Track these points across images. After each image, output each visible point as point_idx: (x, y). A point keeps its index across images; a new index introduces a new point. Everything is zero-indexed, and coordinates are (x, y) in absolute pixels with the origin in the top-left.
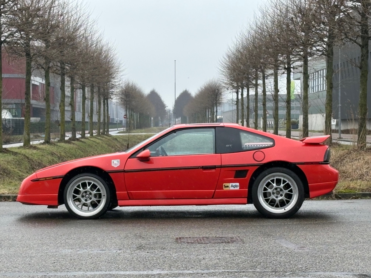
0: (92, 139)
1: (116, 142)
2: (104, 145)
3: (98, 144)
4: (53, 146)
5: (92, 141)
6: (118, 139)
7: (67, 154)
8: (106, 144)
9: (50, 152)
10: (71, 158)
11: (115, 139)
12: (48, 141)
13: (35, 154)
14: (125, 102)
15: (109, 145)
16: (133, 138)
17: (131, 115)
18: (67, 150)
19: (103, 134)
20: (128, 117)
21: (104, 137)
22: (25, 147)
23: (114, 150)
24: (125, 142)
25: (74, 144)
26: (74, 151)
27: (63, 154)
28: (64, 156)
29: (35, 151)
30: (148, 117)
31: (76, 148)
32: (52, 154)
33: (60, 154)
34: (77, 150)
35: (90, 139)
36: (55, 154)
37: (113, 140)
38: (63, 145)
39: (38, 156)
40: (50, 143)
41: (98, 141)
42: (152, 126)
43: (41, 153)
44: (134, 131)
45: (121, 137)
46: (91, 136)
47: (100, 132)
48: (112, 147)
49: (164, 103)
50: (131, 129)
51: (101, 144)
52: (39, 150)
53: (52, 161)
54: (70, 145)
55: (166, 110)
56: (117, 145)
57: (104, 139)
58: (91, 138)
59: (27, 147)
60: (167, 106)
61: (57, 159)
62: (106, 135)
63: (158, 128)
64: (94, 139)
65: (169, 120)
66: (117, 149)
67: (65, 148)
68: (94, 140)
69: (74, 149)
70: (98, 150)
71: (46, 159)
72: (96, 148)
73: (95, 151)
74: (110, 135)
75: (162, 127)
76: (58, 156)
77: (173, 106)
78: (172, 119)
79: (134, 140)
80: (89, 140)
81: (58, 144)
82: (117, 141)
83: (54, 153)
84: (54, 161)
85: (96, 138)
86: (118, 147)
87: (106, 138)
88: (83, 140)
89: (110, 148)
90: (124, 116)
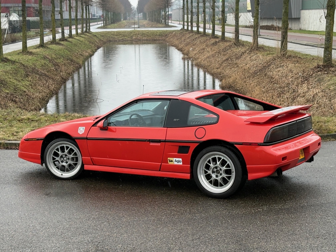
0: (77, 38)
1: (95, 38)
2: (87, 42)
3: (82, 42)
4: (46, 49)
5: (77, 40)
6: (97, 35)
7: (57, 55)
8: (88, 41)
9: (43, 57)
10: (60, 59)
11: (95, 35)
12: (43, 45)
13: (31, 59)
14: (102, 5)
15: (90, 42)
16: (108, 34)
17: (107, 14)
18: (57, 52)
19: (86, 32)
20: (104, 16)
21: (86, 35)
22: (23, 53)
23: (94, 46)
24: (103, 38)
25: (62, 45)
26: (63, 52)
27: (54, 56)
28: (54, 58)
29: (30, 57)
30: (119, 14)
31: (64, 49)
32: (45, 58)
33: (51, 56)
34: (65, 50)
35: (75, 37)
36: (47, 57)
37: (93, 36)
38: (55, 47)
39: (33, 61)
40: (43, 46)
41: (82, 39)
42: (122, 20)
43: (35, 58)
44: (109, 26)
45: (99, 34)
46: (76, 35)
47: (83, 31)
48: (93, 43)
49: (130, 3)
50: (107, 25)
51: (84, 41)
52: (34, 55)
53: (44, 64)
54: (59, 46)
55: (132, 8)
56: (96, 41)
57: (86, 36)
58: (77, 36)
59: (25, 53)
60: (132, 5)
61: (48, 62)
62: (88, 33)
63: (127, 21)
64: (79, 37)
65: (134, 15)
66: (96, 44)
67: (55, 50)
68: (79, 39)
69: (62, 50)
70: (82, 48)
71: (39, 63)
72: (80, 46)
73: (79, 49)
74: (91, 32)
75: (129, 20)
76: (49, 59)
77: (137, 5)
78: (136, 14)
79: (109, 35)
80: (75, 39)
81: (50, 46)
82: (97, 37)
83: (45, 56)
84: (46, 64)
85: (80, 36)
86: (97, 42)
87: (88, 36)
88: (70, 40)
89: (91, 44)
90: (102, 15)
